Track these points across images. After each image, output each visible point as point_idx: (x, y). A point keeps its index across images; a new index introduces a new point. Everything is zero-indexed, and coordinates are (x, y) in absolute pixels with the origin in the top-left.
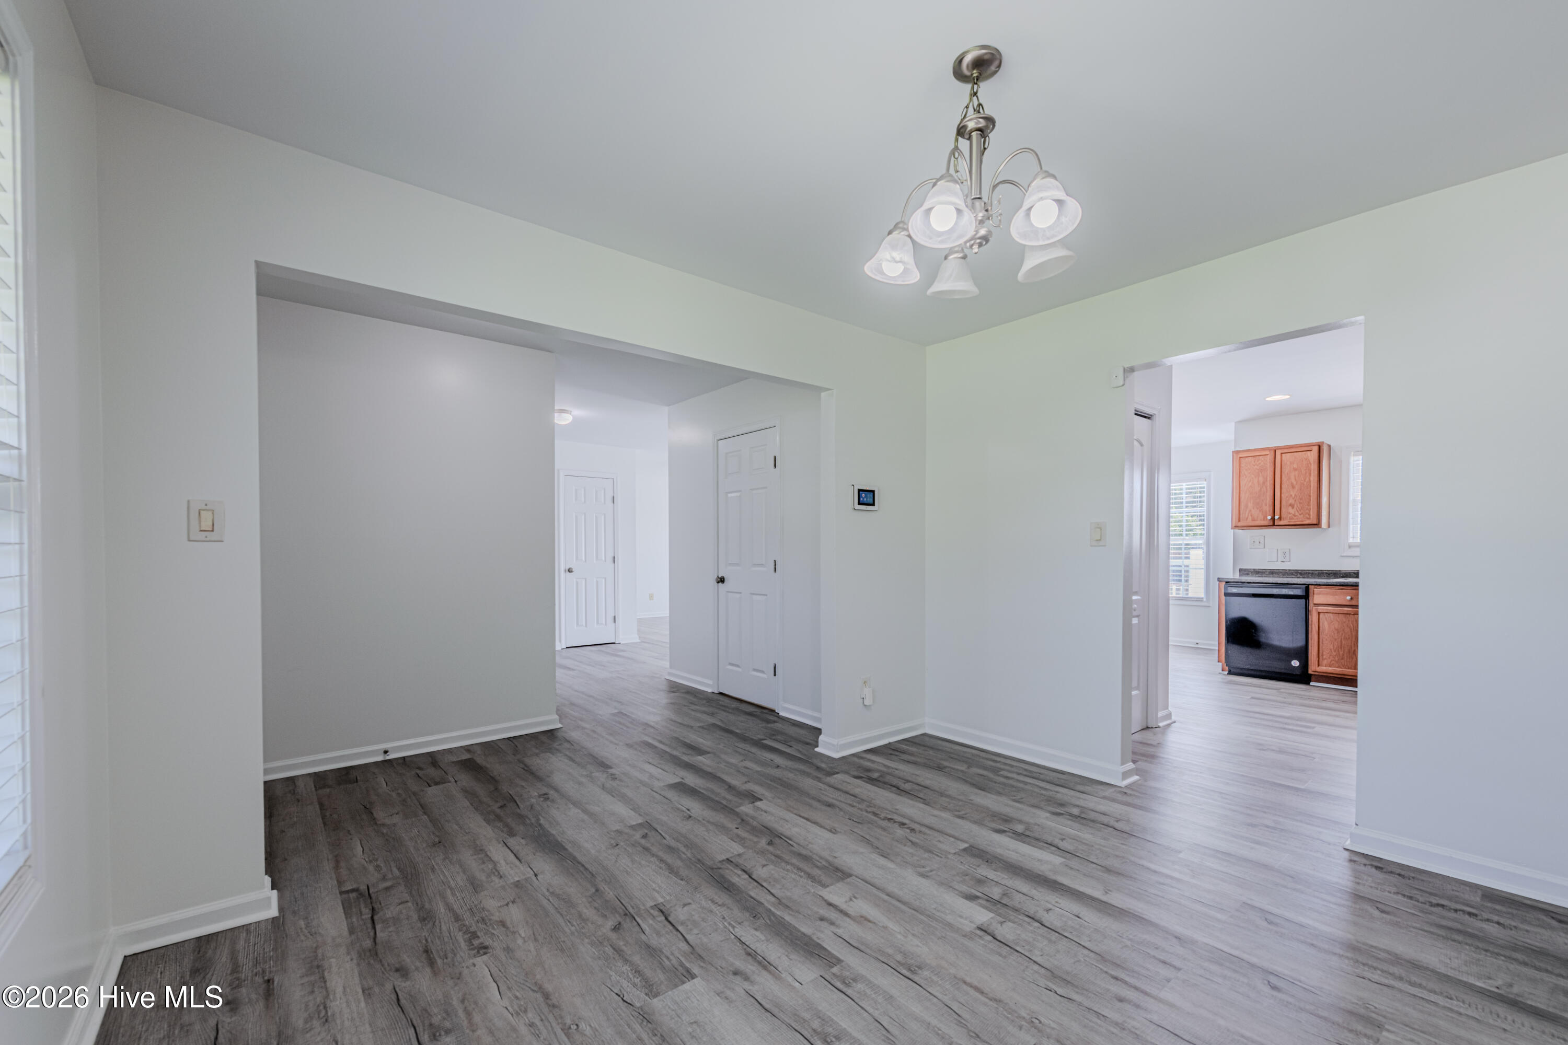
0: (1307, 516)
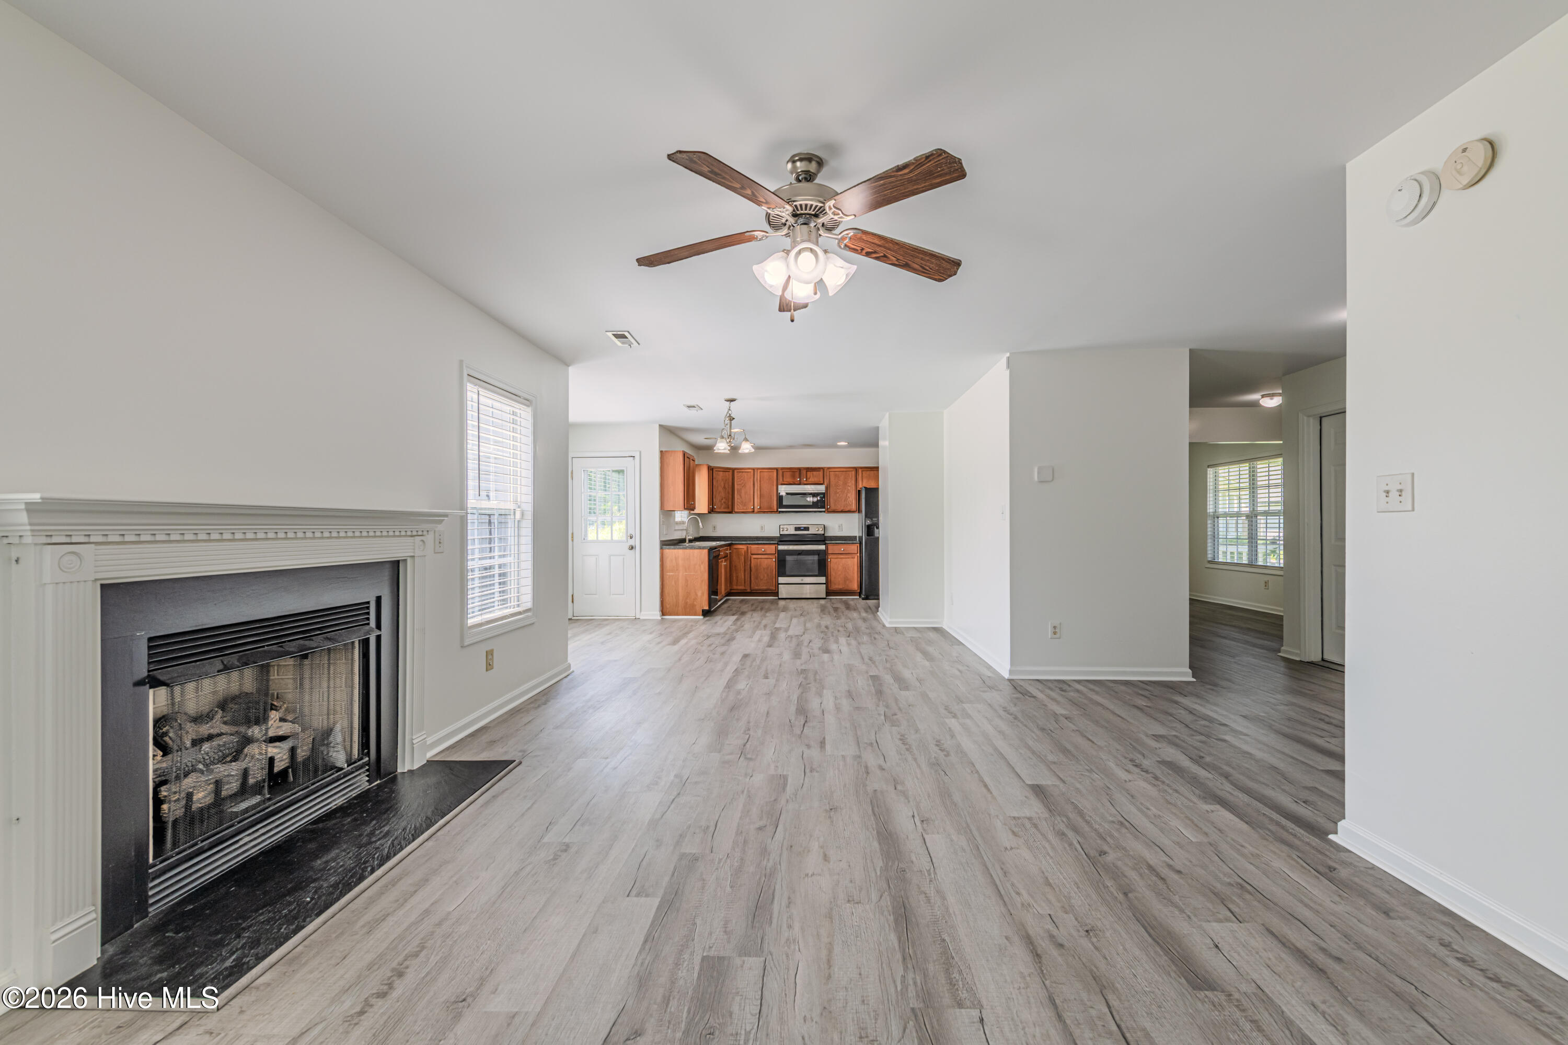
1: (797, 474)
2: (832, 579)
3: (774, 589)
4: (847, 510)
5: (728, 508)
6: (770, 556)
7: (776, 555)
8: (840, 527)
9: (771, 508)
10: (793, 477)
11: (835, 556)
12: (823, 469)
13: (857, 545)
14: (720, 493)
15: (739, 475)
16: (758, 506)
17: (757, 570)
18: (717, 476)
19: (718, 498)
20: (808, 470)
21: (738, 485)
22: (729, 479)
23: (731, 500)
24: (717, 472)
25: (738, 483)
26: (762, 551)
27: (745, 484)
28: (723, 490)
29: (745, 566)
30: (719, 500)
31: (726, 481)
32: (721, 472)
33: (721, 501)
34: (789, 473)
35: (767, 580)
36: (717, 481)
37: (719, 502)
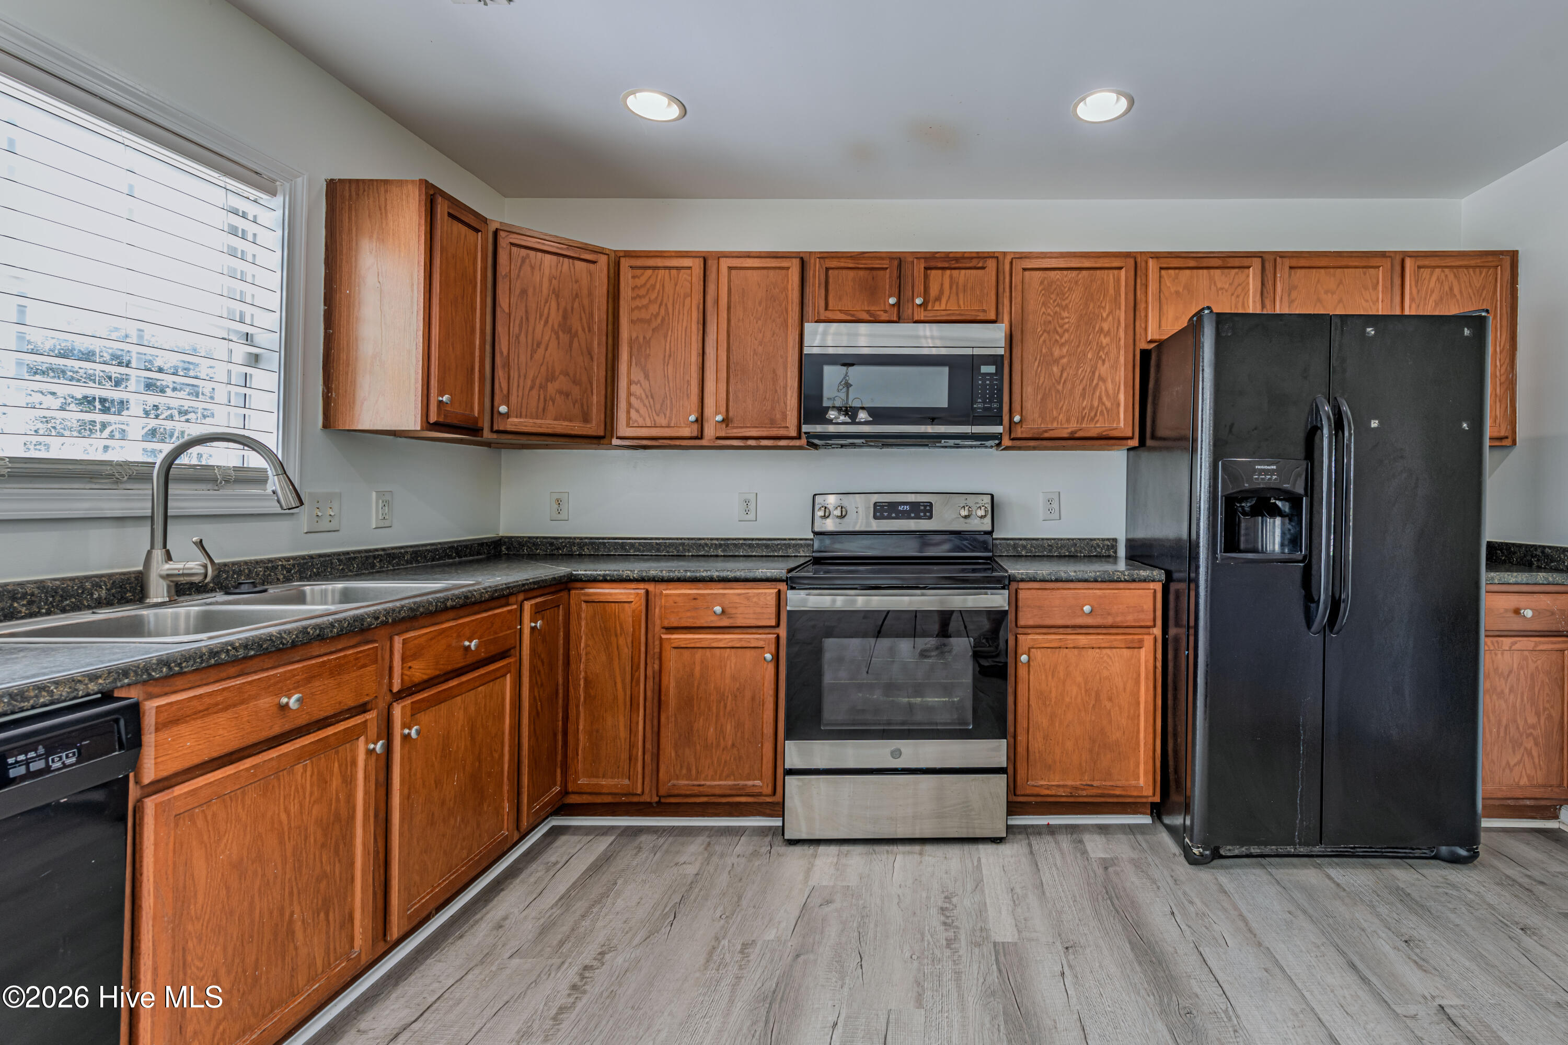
1: (886, 279)
2: (1037, 744)
3: (769, 790)
5: (586, 419)
6: (752, 639)
7: (783, 632)
8: (1053, 504)
9: (773, 423)
10: (872, 292)
11: (1049, 640)
12: (996, 258)
13: (1152, 585)
14: (541, 351)
15: (639, 282)
16: (719, 418)
17: (687, 702)
18: (527, 268)
19: (523, 372)
20: (932, 264)
21: (633, 322)
22: (590, 294)
23: (595, 391)
24: (524, 252)
25: (636, 315)
26: (718, 609)
27: (663, 320)
28: (558, 338)
29: (634, 680)
30: (533, 381)
31: (574, 300)
32: (548, 257)
33: (543, 387)
34: (851, 274)
35: (733, 745)
36: (524, 292)
37: (532, 388)
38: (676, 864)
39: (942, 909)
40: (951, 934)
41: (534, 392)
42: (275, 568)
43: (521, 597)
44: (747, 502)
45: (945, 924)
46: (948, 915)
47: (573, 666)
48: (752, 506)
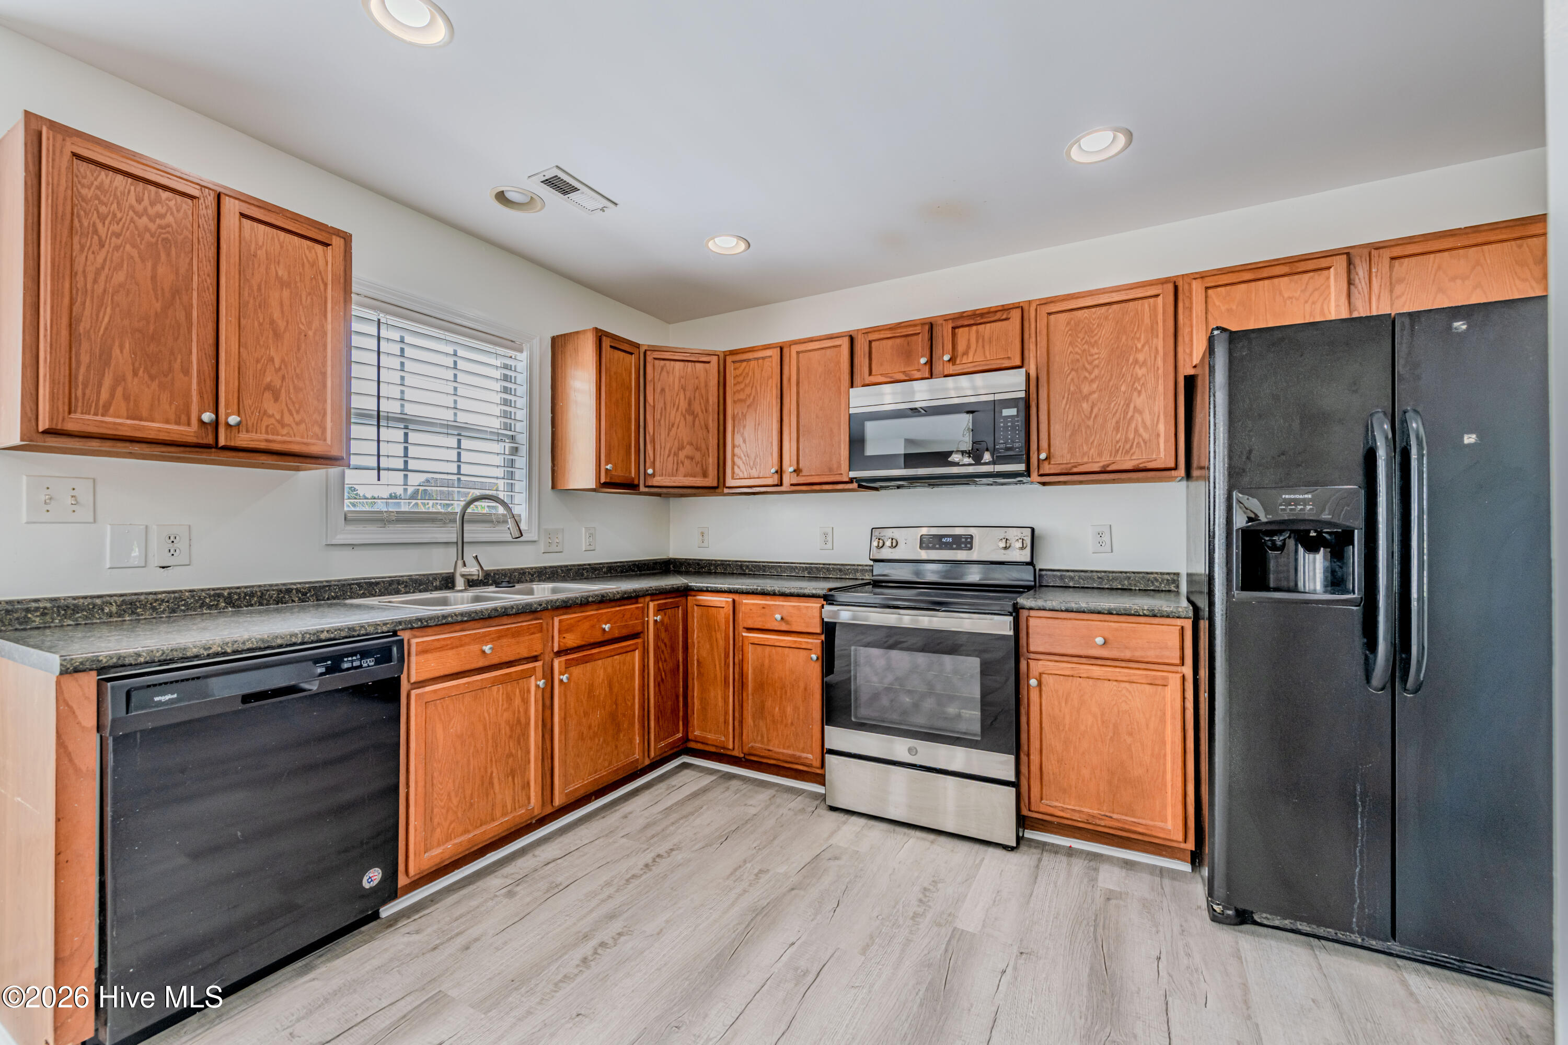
0: (317, 429)
1: (921, 342)
3: (817, 763)
4: (1128, 465)
5: (705, 475)
6: (803, 641)
7: (821, 639)
8: (1104, 536)
9: (831, 471)
10: (908, 355)
11: (1065, 667)
12: (1021, 308)
13: (1179, 622)
14: (674, 429)
15: (738, 372)
16: (791, 469)
17: (761, 686)
18: (664, 373)
19: (663, 445)
20: (959, 323)
21: (735, 402)
22: (706, 386)
23: (711, 455)
24: (662, 362)
25: (737, 397)
26: (778, 617)
27: (754, 397)
28: (685, 419)
29: (727, 665)
30: (670, 451)
31: (695, 391)
32: (678, 363)
33: (676, 454)
34: (890, 342)
35: (792, 724)
36: (663, 390)
37: (669, 456)
38: (746, 805)
39: (925, 889)
40: (921, 910)
41: (671, 458)
42: (524, 573)
43: (648, 599)
44: (826, 535)
45: (921, 901)
46: (928, 894)
47: (690, 651)
48: (829, 538)
